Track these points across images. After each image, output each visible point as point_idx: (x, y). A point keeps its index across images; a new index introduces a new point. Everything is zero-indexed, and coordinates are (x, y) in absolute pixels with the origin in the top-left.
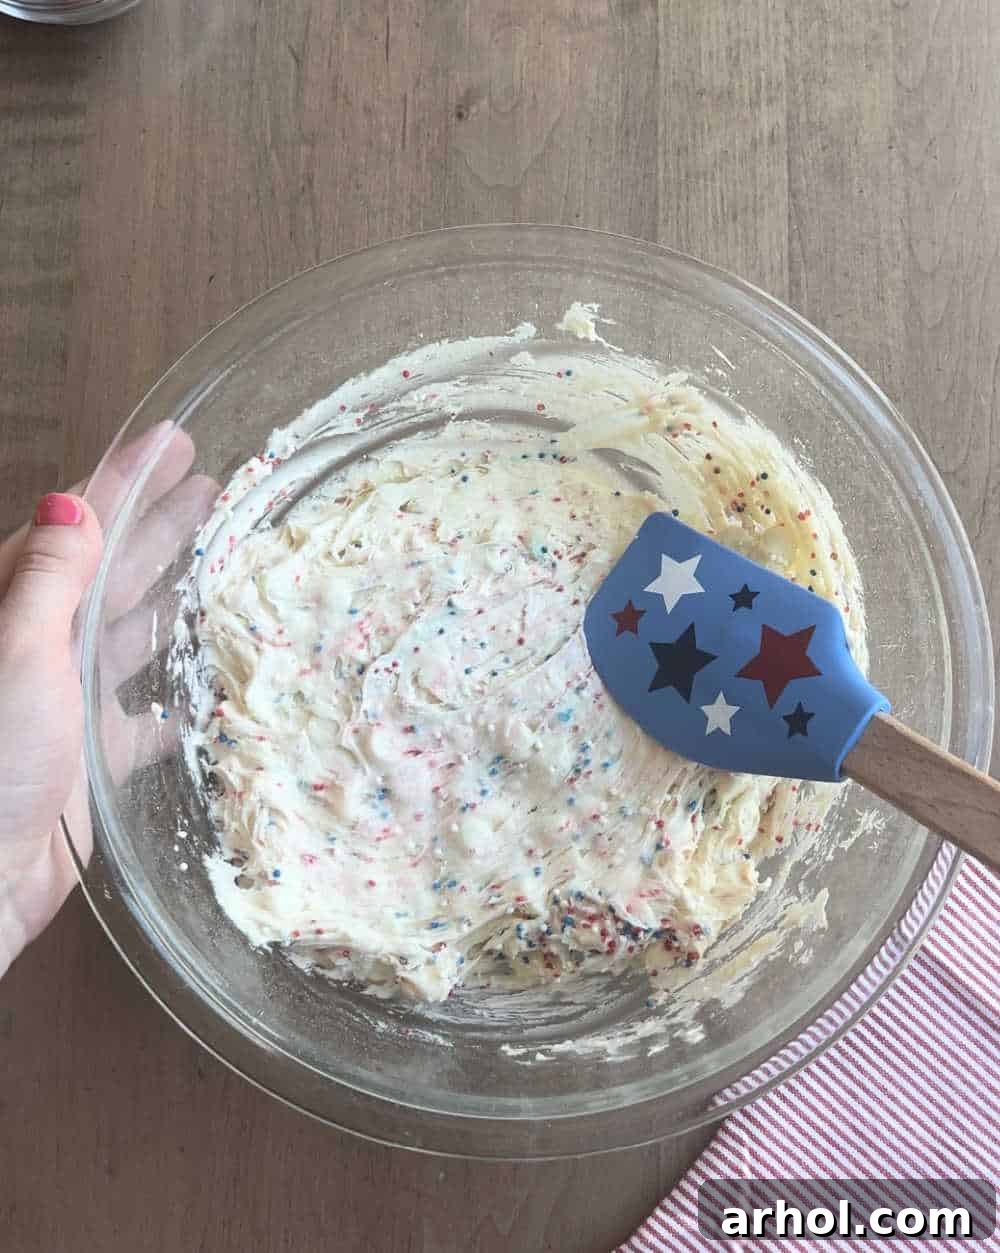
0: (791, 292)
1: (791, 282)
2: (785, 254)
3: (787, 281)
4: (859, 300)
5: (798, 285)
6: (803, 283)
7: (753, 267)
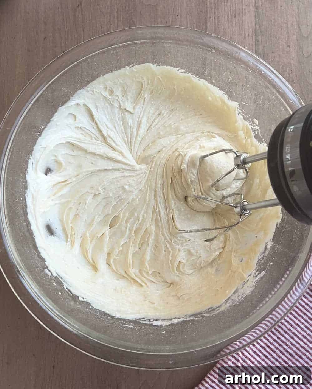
0: (256, 44)
1: (256, 40)
2: (254, 30)
3: (254, 41)
4: (280, 47)
5: (258, 41)
6: (260, 41)
7: (241, 34)
